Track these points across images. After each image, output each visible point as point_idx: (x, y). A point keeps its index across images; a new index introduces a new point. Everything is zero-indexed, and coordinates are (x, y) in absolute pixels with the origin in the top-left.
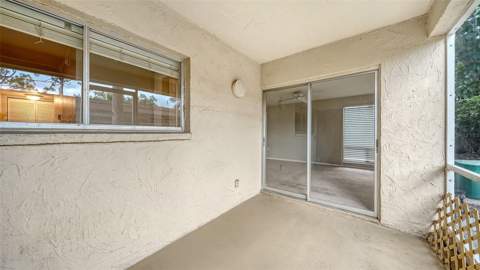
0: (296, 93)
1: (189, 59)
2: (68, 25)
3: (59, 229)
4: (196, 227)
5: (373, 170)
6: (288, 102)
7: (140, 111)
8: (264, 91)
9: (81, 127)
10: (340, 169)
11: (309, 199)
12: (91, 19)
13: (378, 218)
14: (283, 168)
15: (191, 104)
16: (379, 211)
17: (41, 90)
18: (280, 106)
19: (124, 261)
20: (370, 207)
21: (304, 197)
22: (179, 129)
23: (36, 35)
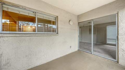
0: (89, 22)
1: (58, 16)
2: (33, 12)
3: (32, 53)
4: (60, 57)
5: (116, 46)
6: (86, 25)
7: (48, 29)
8: (79, 23)
9: (36, 33)
10: (106, 45)
11: (92, 53)
12: (37, 10)
13: (118, 62)
14: (85, 44)
15: (58, 27)
16: (118, 60)
17: (31, 25)
18: (84, 27)
19: (44, 62)
20: (115, 58)
21: (91, 53)
22: (56, 33)
23: (28, 15)
